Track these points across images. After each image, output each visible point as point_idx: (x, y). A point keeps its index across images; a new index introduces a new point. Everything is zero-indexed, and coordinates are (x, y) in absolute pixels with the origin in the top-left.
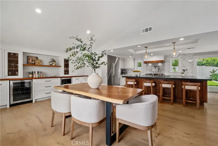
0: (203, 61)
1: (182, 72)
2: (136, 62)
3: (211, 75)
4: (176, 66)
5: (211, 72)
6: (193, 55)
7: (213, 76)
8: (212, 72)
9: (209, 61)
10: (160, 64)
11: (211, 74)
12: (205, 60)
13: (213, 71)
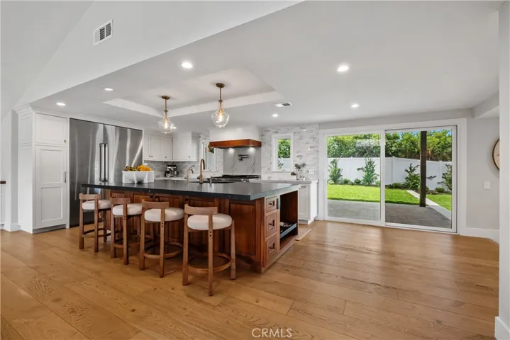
0: (392, 147)
1: (294, 169)
2: (202, 146)
3: (407, 178)
4: (339, 157)
5: (407, 171)
6: (317, 126)
7: (410, 179)
8: (409, 170)
9: (403, 146)
10: (251, 150)
11: (407, 175)
12: (396, 144)
13: (410, 168)
